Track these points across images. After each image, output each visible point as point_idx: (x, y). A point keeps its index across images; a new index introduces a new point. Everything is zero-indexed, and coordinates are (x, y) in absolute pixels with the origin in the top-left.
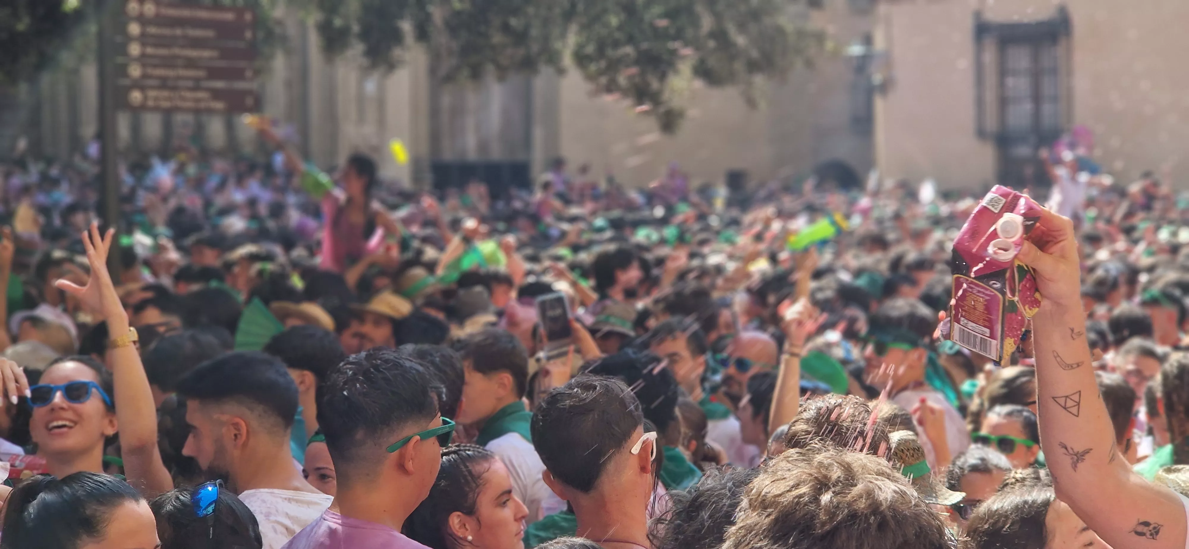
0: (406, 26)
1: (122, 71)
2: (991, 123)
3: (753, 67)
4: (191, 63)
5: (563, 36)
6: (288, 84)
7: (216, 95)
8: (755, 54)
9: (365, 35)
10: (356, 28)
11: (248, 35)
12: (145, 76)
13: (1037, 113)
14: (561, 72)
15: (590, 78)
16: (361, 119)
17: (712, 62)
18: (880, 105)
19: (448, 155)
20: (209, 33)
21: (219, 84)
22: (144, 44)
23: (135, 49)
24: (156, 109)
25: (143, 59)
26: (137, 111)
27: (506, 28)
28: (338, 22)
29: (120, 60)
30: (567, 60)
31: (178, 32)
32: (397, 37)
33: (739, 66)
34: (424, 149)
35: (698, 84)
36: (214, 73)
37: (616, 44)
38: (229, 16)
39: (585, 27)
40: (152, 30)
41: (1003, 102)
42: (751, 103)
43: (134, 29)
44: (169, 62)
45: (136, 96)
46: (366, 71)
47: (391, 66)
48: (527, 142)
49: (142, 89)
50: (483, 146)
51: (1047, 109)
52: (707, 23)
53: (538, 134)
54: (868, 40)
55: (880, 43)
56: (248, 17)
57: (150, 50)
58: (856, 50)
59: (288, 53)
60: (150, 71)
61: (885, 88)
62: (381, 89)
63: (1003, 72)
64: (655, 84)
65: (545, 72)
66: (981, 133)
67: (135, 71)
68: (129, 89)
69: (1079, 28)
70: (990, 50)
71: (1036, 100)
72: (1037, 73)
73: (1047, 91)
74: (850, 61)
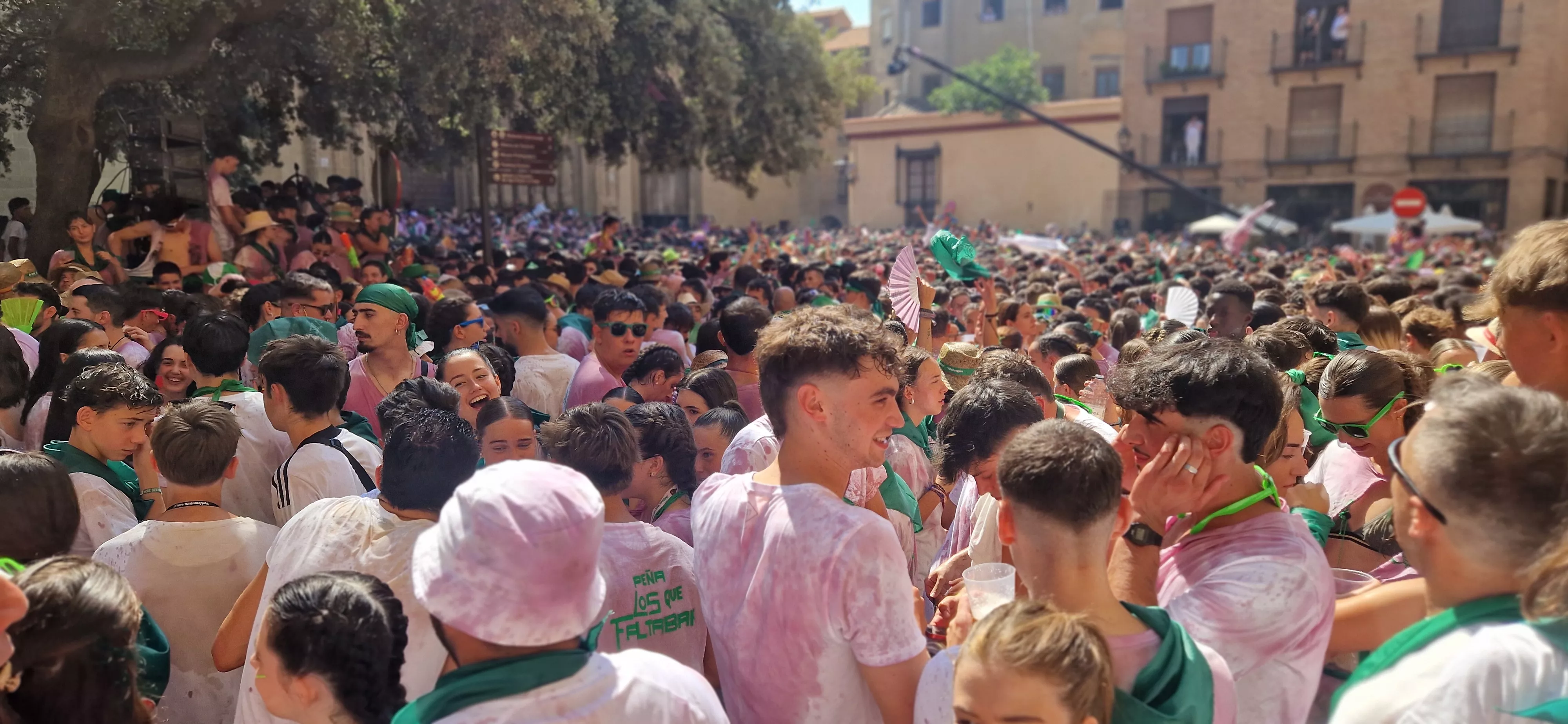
0: (627, 145)
1: (490, 164)
2: (903, 198)
3: (790, 167)
4: (523, 161)
5: (701, 151)
6: (573, 176)
7: (536, 176)
8: (790, 160)
9: (606, 149)
10: (601, 145)
11: (550, 148)
12: (501, 167)
13: (924, 194)
14: (700, 169)
15: (713, 172)
16: (608, 194)
17: (771, 164)
18: (851, 190)
19: (650, 211)
20: (532, 147)
21: (538, 172)
22: (500, 152)
23: (495, 154)
24: (508, 183)
25: (500, 159)
26: (500, 183)
27: (674, 146)
28: (593, 142)
29: (489, 159)
30: (703, 162)
31: (516, 146)
32: (622, 150)
33: (783, 166)
34: (638, 209)
35: (765, 176)
36: (534, 166)
37: (726, 156)
38: (541, 139)
39: (711, 148)
40: (504, 145)
41: (909, 187)
42: (788, 184)
43: (495, 144)
44: (513, 160)
45: (497, 177)
46: (608, 165)
47: (620, 164)
48: (687, 206)
49: (500, 173)
50: (667, 208)
51: (929, 191)
52: (768, 146)
53: (692, 203)
54: (846, 158)
55: (852, 160)
56: (550, 139)
57: (503, 155)
58: (840, 162)
59: (571, 158)
60: (504, 165)
61: (854, 181)
62: (617, 178)
63: (909, 174)
64: (744, 174)
65: (693, 169)
66: (898, 202)
67: (496, 164)
68: (493, 173)
69: (945, 153)
70: (903, 163)
71: (924, 187)
72: (924, 174)
73: (929, 181)
74: (837, 167)
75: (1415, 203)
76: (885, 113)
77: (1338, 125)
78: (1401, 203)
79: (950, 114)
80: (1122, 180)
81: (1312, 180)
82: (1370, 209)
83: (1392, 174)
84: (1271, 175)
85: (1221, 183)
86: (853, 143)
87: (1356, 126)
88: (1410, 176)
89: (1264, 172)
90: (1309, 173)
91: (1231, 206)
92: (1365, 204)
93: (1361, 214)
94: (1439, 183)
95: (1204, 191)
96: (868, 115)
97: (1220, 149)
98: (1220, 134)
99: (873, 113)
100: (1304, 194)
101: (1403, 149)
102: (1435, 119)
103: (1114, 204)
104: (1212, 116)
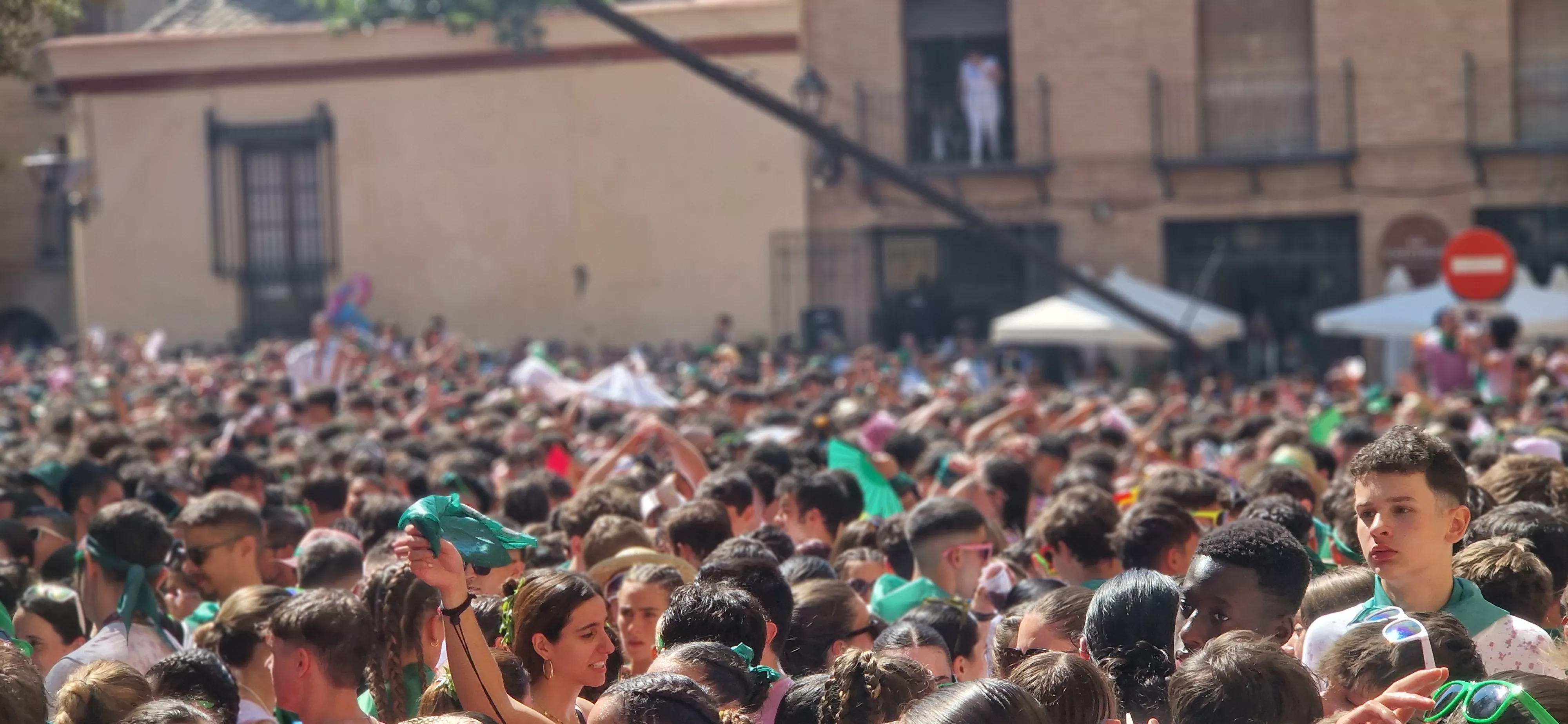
2: (232, 256)
13: (292, 246)
18: (79, 234)
41: (247, 226)
51: (305, 237)
54: (62, 145)
55: (77, 150)
58: (45, 158)
61: (84, 210)
63: (246, 190)
66: (218, 269)
69: (344, 133)
70: (228, 159)
71: (291, 226)
72: (290, 190)
73: (304, 213)
74: (33, 171)
75: (1493, 265)
76: (169, 22)
77: (1310, 73)
78: (1462, 265)
79: (355, 26)
80: (814, 203)
81: (1263, 207)
82: (1398, 277)
83: (1438, 192)
84: (1170, 194)
85: (1056, 214)
86: (79, 102)
87: (1350, 76)
88: (1477, 198)
89: (1154, 187)
90: (1257, 189)
91: (1086, 271)
92: (1387, 265)
93: (1381, 292)
94: (1540, 212)
95: (1019, 230)
96: (119, 28)
97: (1046, 127)
98: (1045, 89)
99: (137, 25)
100: (1248, 239)
101: (1457, 133)
102: (1517, 60)
103: (799, 267)
104: (1020, 46)
